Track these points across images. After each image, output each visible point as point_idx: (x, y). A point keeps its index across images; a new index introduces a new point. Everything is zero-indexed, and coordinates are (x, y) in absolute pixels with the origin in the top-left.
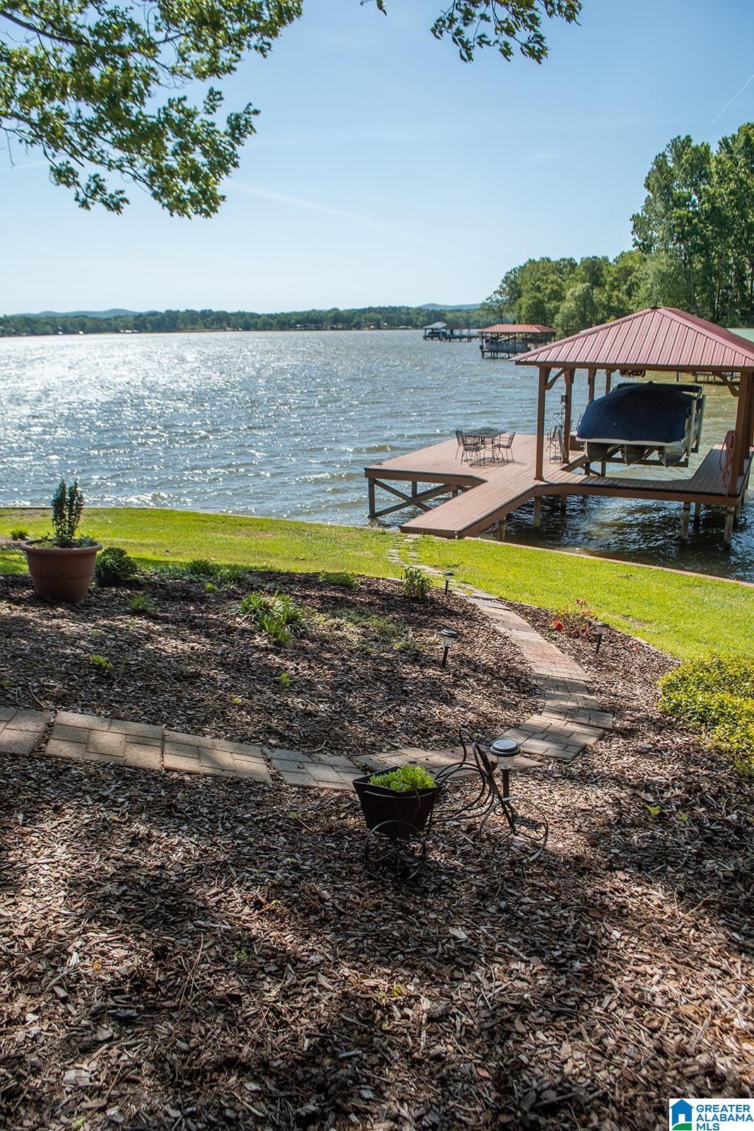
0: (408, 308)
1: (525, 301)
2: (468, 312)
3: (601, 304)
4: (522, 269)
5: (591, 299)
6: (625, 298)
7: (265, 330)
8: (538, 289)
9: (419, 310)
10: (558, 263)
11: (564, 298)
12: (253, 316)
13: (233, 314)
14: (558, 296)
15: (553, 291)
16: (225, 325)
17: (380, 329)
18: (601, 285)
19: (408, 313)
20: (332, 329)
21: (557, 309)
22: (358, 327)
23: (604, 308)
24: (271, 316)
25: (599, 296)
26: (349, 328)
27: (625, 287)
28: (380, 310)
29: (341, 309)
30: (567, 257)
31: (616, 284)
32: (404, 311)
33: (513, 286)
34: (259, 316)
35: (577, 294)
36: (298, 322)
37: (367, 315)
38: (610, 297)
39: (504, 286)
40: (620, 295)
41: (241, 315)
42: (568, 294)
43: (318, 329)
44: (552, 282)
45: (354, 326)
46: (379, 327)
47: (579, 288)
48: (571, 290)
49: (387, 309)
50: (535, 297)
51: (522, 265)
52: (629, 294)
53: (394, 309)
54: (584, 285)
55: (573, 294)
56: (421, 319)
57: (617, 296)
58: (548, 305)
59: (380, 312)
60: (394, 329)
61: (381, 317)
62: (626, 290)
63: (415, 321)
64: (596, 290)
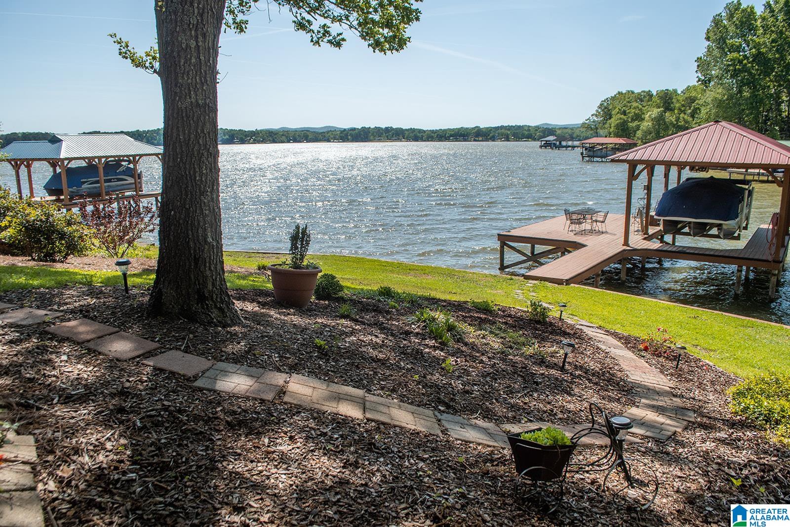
0: (529, 126)
1: (614, 121)
2: (572, 129)
3: (672, 123)
4: (613, 98)
5: (664, 120)
6: (690, 119)
7: (428, 141)
8: (624, 113)
9: (537, 128)
10: (639, 94)
11: (643, 119)
12: (420, 131)
13: (406, 130)
14: (639, 117)
15: (636, 114)
16: (401, 137)
17: (509, 141)
18: (672, 110)
19: (529, 130)
20: (475, 140)
21: (638, 128)
22: (493, 139)
23: (674, 126)
24: (432, 131)
25: (670, 117)
26: (487, 140)
27: (690, 111)
28: (509, 128)
29: (481, 127)
30: (647, 90)
31: (683, 109)
32: (527, 128)
33: (606, 110)
34: (424, 131)
35: (653, 116)
36: (451, 136)
37: (500, 131)
38: (678, 119)
39: (600, 110)
40: (686, 117)
41: (412, 130)
42: (647, 116)
43: (465, 140)
44: (635, 108)
45: (490, 139)
46: (508, 140)
47: (655, 112)
48: (649, 113)
49: (514, 127)
50: (620, 119)
51: (613, 95)
52: (693, 116)
53: (519, 127)
54: (659, 110)
55: (650, 116)
56: (538, 134)
57: (683, 118)
58: (631, 124)
59: (509, 130)
60: (519, 141)
61: (509, 132)
62: (690, 113)
63: (534, 135)
64: (668, 114)
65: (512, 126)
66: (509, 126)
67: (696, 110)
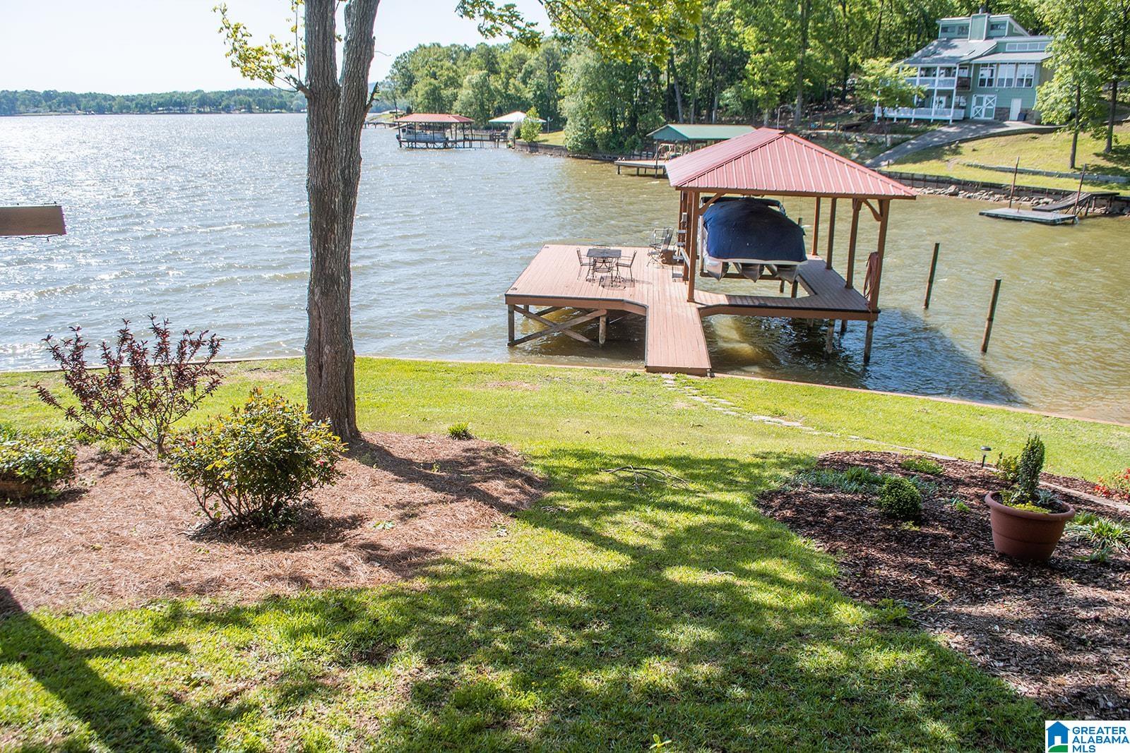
0: (281, 91)
1: (421, 87)
3: (498, 91)
4: (413, 54)
5: (488, 87)
6: (522, 86)
7: (122, 113)
8: (434, 76)
9: (292, 93)
10: (448, 48)
11: (461, 86)
12: (106, 98)
13: (82, 95)
14: (454, 82)
15: (450, 78)
16: (74, 108)
17: (252, 112)
18: (496, 72)
19: (282, 97)
20: (199, 112)
21: (455, 97)
22: (227, 110)
23: (501, 96)
24: (127, 98)
25: (495, 83)
26: (218, 111)
27: (520, 75)
28: (250, 92)
29: (207, 91)
31: (510, 71)
32: (277, 94)
33: (404, 71)
34: (113, 98)
35: (474, 81)
36: (160, 105)
37: (236, 98)
38: (506, 85)
39: (395, 70)
40: (517, 83)
41: (93, 96)
42: (465, 82)
43: (183, 112)
44: (448, 69)
45: (223, 109)
46: (250, 111)
47: (476, 76)
48: (468, 77)
49: (257, 91)
50: (430, 84)
51: (412, 50)
52: (525, 82)
53: (266, 91)
54: (481, 73)
55: (470, 81)
56: (295, 102)
57: (514, 84)
58: (445, 92)
59: (250, 95)
60: (267, 113)
61: (251, 100)
62: (521, 78)
63: (288, 103)
64: (492, 78)
65: (254, 90)
66: (249, 90)
67: (529, 74)
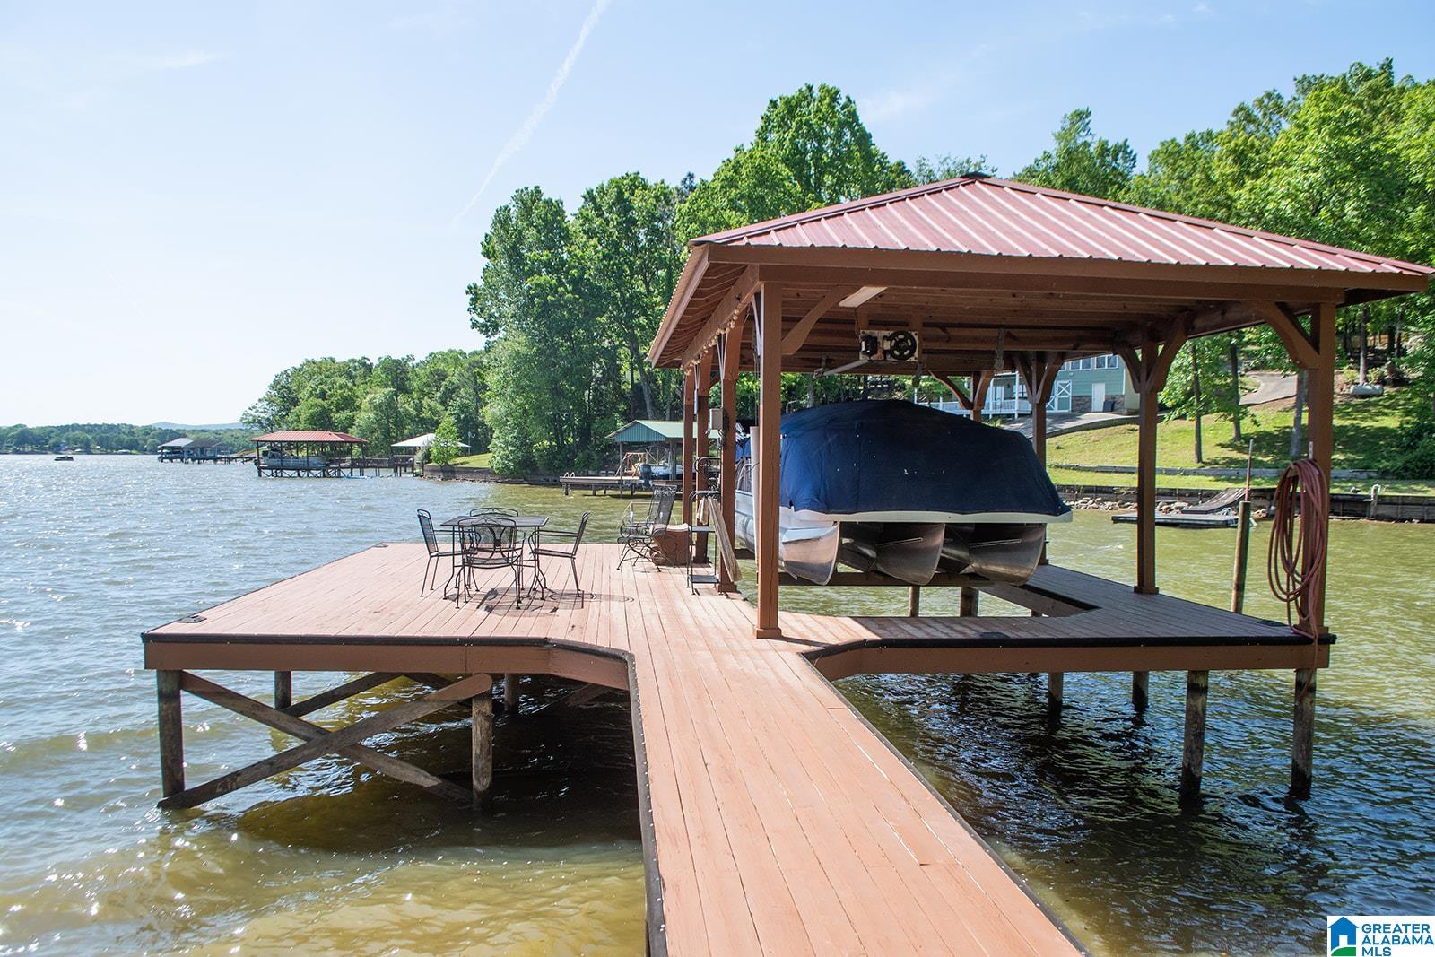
0: (131, 426)
1: (304, 409)
2: (216, 433)
3: (408, 415)
4: (298, 371)
5: (395, 408)
6: (440, 408)
8: (323, 395)
9: (148, 431)
10: (346, 364)
11: (359, 407)
14: (349, 403)
15: (345, 399)
17: (90, 453)
18: (408, 392)
19: (132, 433)
20: (17, 452)
21: (351, 420)
22: (57, 451)
23: (413, 420)
25: (405, 404)
26: (43, 452)
27: (438, 394)
28: (90, 429)
29: (29, 426)
30: (358, 357)
31: (426, 390)
32: (127, 431)
33: (286, 395)
35: (376, 401)
37: (70, 434)
38: (419, 408)
39: (273, 392)
40: (432, 403)
42: (365, 404)
44: (340, 387)
45: (51, 450)
46: (88, 451)
47: (380, 394)
48: (368, 397)
49: (100, 426)
50: (316, 405)
51: (298, 366)
52: (444, 403)
53: (111, 427)
54: (386, 391)
55: (371, 402)
56: (150, 441)
57: (429, 405)
58: (337, 416)
59: (89, 432)
60: (107, 454)
61: (90, 437)
62: (440, 398)
63: (140, 442)
64: (402, 398)
65: (96, 425)
66: (88, 425)
67: (449, 394)
